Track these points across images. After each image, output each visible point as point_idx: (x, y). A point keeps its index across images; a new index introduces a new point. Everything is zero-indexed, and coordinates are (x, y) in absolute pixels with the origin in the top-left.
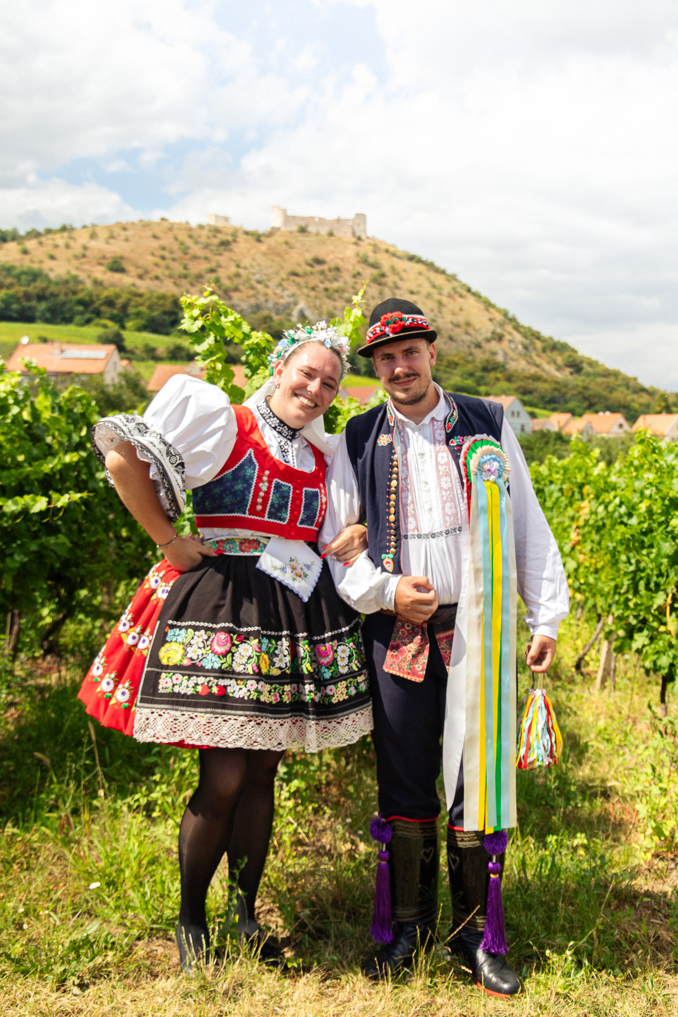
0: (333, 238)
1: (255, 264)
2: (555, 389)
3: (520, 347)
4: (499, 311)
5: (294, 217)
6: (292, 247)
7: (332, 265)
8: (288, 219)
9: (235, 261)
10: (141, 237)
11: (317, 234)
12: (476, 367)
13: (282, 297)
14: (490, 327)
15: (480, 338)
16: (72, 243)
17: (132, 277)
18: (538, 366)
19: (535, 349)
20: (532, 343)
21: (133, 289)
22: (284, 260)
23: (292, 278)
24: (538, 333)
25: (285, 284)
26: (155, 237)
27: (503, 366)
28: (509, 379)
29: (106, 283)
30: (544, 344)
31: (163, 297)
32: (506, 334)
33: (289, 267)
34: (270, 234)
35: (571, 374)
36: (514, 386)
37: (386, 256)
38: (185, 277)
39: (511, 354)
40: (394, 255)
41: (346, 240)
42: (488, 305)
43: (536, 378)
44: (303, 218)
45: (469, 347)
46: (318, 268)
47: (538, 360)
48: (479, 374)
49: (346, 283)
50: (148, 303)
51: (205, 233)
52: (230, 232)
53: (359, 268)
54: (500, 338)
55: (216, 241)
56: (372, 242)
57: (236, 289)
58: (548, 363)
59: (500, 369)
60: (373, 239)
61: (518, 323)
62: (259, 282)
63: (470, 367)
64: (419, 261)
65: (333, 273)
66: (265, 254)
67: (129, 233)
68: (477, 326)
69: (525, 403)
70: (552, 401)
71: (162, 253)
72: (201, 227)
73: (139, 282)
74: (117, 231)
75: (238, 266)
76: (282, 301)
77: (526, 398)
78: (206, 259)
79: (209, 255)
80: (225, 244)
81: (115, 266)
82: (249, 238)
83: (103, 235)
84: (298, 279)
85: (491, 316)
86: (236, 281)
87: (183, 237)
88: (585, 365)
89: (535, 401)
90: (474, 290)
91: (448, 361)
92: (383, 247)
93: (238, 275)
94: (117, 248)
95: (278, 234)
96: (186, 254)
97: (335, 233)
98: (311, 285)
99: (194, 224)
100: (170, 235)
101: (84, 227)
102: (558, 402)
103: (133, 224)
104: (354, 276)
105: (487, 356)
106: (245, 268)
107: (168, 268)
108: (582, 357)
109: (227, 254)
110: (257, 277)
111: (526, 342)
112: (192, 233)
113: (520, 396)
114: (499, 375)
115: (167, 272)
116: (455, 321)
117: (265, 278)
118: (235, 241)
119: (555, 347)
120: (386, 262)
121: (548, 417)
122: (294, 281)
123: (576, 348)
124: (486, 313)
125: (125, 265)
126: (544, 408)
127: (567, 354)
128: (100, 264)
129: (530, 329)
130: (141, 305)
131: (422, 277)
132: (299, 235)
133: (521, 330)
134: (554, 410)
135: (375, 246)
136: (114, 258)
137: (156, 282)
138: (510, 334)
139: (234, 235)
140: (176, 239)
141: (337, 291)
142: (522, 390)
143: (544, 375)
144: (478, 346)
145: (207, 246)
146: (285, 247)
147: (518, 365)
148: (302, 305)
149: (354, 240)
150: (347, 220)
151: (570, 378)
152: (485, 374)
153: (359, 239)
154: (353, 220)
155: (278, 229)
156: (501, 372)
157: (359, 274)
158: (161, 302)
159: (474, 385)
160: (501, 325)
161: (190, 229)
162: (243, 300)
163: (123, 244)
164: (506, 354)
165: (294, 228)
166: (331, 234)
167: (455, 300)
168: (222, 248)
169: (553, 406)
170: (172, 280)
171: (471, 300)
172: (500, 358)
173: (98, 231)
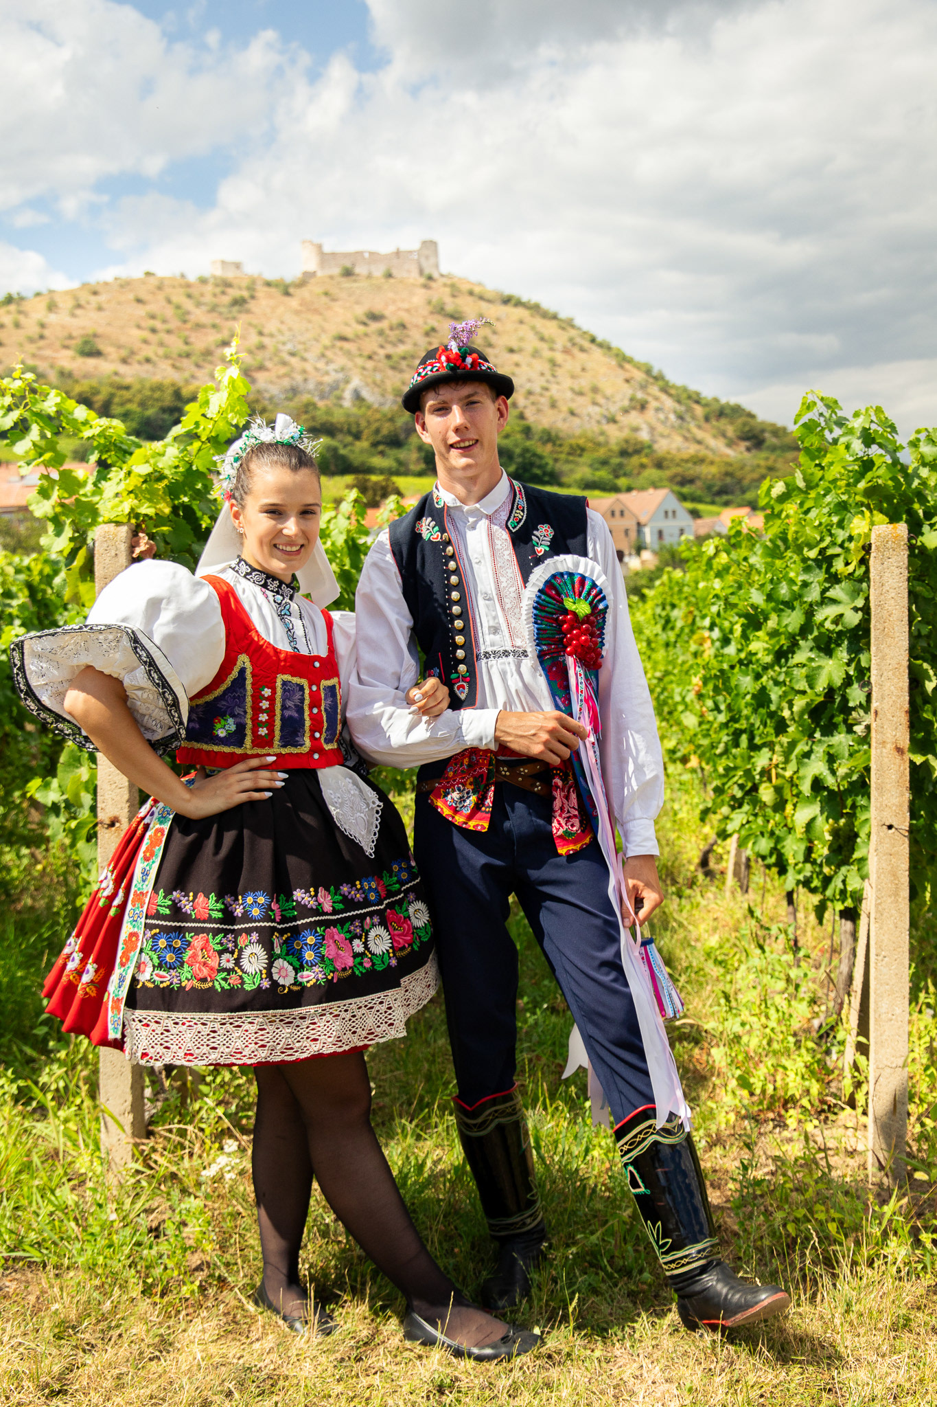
0: (392, 281)
1: (284, 328)
2: (727, 474)
3: (672, 417)
4: (638, 366)
5: (333, 254)
6: (334, 300)
7: (395, 321)
8: (325, 258)
9: (255, 326)
10: (119, 303)
11: (369, 277)
12: (610, 450)
13: (327, 373)
14: (627, 391)
15: (614, 409)
16: (22, 319)
17: (112, 361)
18: (699, 442)
19: (694, 418)
20: (689, 410)
21: (117, 379)
22: (325, 320)
23: (339, 344)
24: (698, 394)
25: (329, 354)
26: (139, 301)
27: (650, 447)
28: (659, 465)
29: (76, 373)
30: (707, 409)
31: (159, 388)
32: (650, 399)
33: (334, 328)
34: (302, 283)
35: (748, 449)
36: (667, 473)
37: (470, 299)
38: (188, 355)
39: (661, 429)
40: (481, 298)
41: (411, 281)
42: (623, 360)
43: (701, 461)
44: (346, 255)
45: (599, 422)
46: (374, 326)
47: (700, 434)
48: (616, 461)
49: (415, 344)
50: (138, 398)
51: (209, 289)
52: (244, 284)
53: (433, 322)
54: (643, 407)
55: (226, 300)
56: (449, 282)
57: (261, 368)
58: (715, 437)
59: (646, 451)
60: (448, 276)
61: (667, 382)
62: (293, 354)
63: (602, 453)
64: (518, 303)
65: (397, 332)
66: (297, 313)
67: (102, 298)
68: (609, 392)
69: (683, 498)
70: (723, 491)
71: (152, 323)
72: (203, 281)
73: (123, 369)
74: (84, 297)
75: (261, 334)
76: (327, 379)
77: (686, 490)
78: (214, 326)
79: (218, 321)
80: (239, 302)
81: (87, 349)
82: (273, 290)
83: (66, 304)
84: (346, 345)
85: (627, 375)
86: (260, 356)
87: (179, 298)
88: (767, 435)
89: (699, 493)
90: (599, 339)
91: (571, 447)
92: (465, 287)
93: (262, 347)
94: (87, 322)
95: (313, 281)
96: (185, 322)
97: (394, 272)
98: (366, 353)
99: (192, 278)
100: (161, 296)
101: (38, 294)
102: (732, 493)
103: (106, 284)
104: (427, 334)
105: (626, 433)
106: (271, 335)
107: (161, 344)
108: (763, 423)
109: (244, 318)
110: (289, 347)
111: (681, 408)
112: (190, 291)
113: (677, 488)
114: (644, 460)
115: (161, 351)
116: (577, 388)
117: (301, 347)
118: (253, 297)
119: (723, 413)
120: (470, 308)
121: (718, 514)
122: (341, 349)
123: (754, 411)
124: (620, 371)
125: (102, 346)
126: (713, 503)
127: (740, 421)
128: (66, 347)
129: (685, 389)
130: (130, 401)
131: (523, 327)
132: (344, 279)
133: (673, 392)
134: (727, 504)
135: (453, 286)
136: (83, 336)
137: (148, 367)
138: (657, 399)
139: (251, 288)
140: (169, 301)
141: (404, 358)
142: (679, 479)
143: (710, 455)
144: (613, 420)
145: (213, 309)
146: (324, 299)
147: (671, 444)
148: (356, 382)
149: (422, 280)
150: (410, 252)
151: (747, 455)
152: (624, 461)
153: (430, 278)
154: (419, 251)
155: (313, 274)
156: (646, 456)
157: (433, 330)
158: (157, 395)
159: (611, 477)
160: (643, 387)
161: (188, 286)
162: (271, 382)
163: (94, 315)
164: (652, 429)
165: (336, 271)
166: (389, 275)
167: (573, 357)
168: (236, 308)
169: (725, 498)
170: (170, 362)
171: (597, 353)
172: (644, 436)
173: (58, 299)
